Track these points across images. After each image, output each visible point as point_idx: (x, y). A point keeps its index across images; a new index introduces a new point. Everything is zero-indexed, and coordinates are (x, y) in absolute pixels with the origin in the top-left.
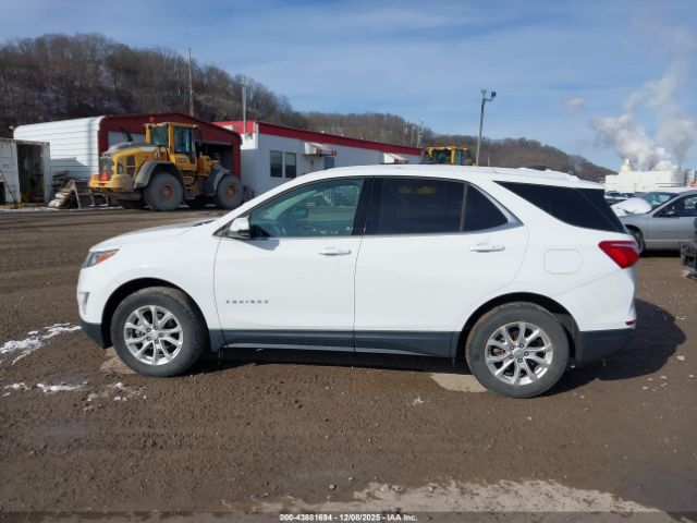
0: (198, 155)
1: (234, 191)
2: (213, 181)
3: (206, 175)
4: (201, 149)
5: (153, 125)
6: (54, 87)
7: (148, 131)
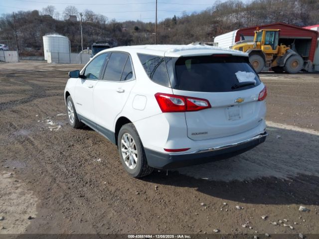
0: (279, 45)
1: (297, 63)
2: (284, 58)
3: (282, 55)
4: (282, 41)
5: (258, 31)
6: (271, 16)
7: (256, 34)
